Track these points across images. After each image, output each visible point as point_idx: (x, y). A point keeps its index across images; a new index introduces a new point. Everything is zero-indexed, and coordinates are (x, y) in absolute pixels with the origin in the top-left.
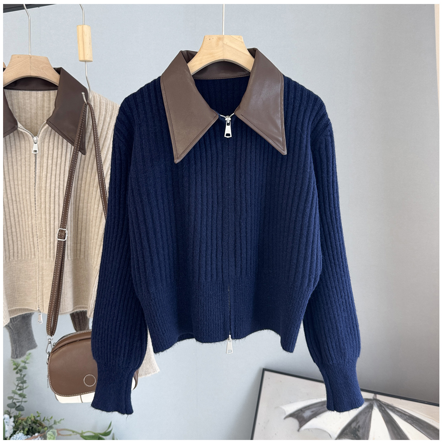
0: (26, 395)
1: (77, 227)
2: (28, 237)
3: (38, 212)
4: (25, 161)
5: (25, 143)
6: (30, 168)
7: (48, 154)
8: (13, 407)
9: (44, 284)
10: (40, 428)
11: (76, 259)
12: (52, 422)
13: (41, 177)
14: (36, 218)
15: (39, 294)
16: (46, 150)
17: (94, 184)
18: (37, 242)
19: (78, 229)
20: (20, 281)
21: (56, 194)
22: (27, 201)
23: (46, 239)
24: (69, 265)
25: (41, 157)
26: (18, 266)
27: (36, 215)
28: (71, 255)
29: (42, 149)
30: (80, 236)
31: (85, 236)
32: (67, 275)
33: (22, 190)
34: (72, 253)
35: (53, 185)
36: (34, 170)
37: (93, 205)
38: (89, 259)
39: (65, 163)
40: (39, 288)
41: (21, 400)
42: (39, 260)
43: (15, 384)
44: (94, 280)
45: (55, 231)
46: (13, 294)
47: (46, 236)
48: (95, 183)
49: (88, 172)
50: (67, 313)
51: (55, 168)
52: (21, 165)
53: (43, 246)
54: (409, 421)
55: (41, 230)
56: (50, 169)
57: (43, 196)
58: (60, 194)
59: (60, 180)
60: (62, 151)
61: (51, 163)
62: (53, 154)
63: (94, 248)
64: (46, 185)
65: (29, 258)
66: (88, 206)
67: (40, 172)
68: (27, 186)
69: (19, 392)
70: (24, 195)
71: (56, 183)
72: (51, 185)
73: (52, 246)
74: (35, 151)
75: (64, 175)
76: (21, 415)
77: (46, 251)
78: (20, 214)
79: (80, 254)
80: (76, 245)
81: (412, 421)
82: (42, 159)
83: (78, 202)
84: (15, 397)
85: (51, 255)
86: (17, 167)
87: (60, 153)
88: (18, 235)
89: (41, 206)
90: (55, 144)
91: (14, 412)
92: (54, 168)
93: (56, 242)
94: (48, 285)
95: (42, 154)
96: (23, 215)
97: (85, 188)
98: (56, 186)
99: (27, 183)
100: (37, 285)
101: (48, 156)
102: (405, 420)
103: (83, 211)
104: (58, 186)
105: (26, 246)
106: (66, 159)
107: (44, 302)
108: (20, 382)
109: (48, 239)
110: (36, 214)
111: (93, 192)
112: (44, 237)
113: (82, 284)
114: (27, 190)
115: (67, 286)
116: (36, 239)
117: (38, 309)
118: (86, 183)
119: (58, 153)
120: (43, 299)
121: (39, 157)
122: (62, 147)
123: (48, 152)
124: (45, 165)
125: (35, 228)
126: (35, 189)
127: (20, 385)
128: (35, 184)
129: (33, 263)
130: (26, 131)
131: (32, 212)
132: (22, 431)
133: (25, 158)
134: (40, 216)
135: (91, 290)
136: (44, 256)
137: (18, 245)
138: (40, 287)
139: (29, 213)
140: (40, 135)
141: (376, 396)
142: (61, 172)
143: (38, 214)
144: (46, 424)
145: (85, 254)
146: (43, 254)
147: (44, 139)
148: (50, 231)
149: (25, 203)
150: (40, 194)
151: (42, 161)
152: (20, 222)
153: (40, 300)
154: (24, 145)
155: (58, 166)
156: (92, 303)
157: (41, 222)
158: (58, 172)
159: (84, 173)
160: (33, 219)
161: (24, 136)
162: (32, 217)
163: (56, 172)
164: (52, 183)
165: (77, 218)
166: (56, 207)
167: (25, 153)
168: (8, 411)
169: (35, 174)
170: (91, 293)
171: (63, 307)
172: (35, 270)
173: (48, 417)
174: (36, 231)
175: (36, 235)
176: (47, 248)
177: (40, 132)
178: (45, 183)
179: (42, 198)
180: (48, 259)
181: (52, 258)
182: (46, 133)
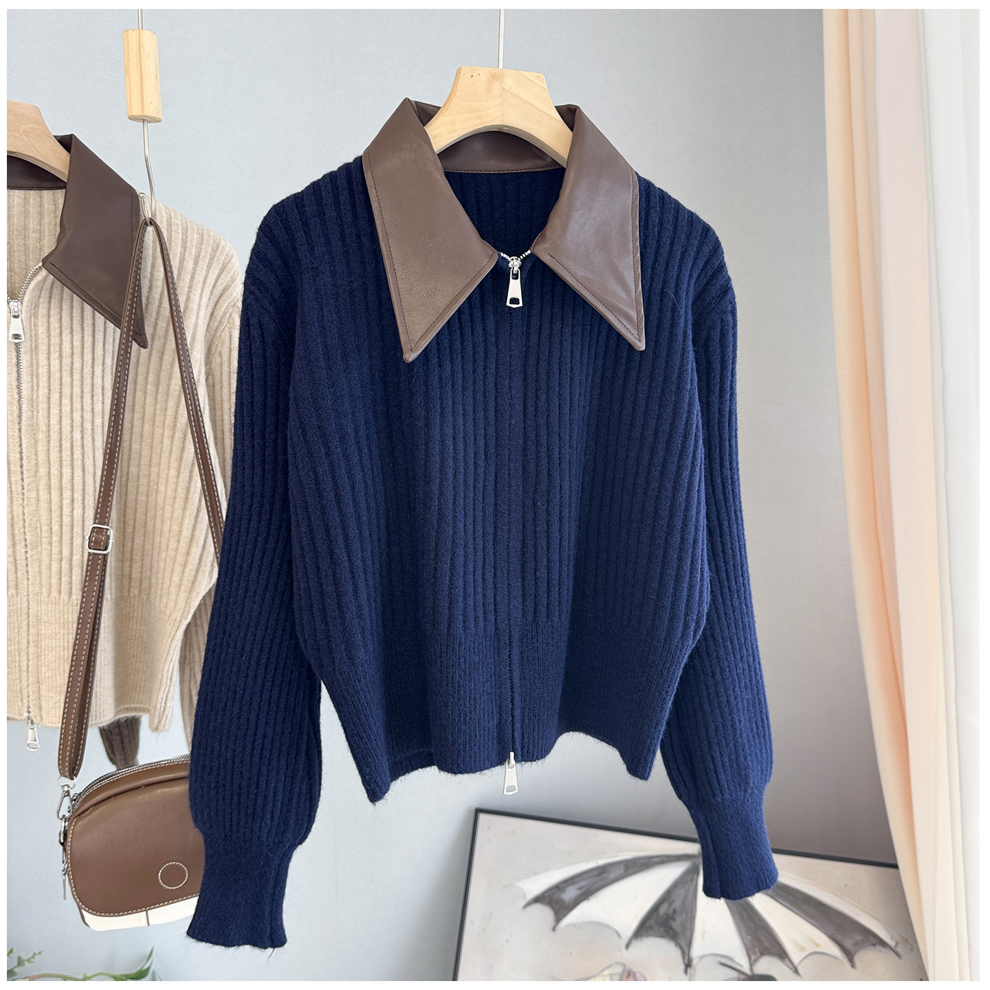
1: (126, 521)
3: (28, 485)
7: (49, 346)
9: (43, 657)
11: (121, 597)
13: (35, 400)
14: (23, 499)
15: (28, 680)
16: (44, 336)
18: (24, 557)
19: (126, 525)
21: (74, 443)
23: (51, 550)
25: (32, 352)
27: (23, 494)
29: (33, 333)
30: (130, 544)
31: (144, 544)
34: (114, 584)
35: (66, 422)
36: (15, 384)
38: (152, 596)
39: (93, 368)
40: (28, 666)
42: (28, 601)
44: (168, 645)
45: (75, 531)
47: (50, 543)
49: (148, 391)
51: (69, 379)
53: (40, 566)
55: (37, 528)
56: (58, 382)
57: (42, 448)
59: (82, 409)
60: (83, 337)
61: (58, 367)
62: (61, 345)
63: (168, 570)
64: (49, 421)
66: (152, 474)
67: (32, 388)
71: (75, 416)
72: (60, 420)
73: (65, 565)
74: (17, 336)
75: (92, 396)
77: (50, 578)
79: (130, 586)
80: (121, 563)
82: (34, 357)
85: (62, 587)
87: (77, 344)
89: (37, 471)
90: (64, 320)
92: (66, 379)
94: (53, 659)
95: (34, 345)
97: (143, 430)
98: (74, 424)
100: (25, 658)
101: (49, 350)
103: (138, 485)
104: (79, 424)
106: (93, 359)
107: (43, 698)
109: (55, 551)
110: (24, 491)
111: (163, 440)
112: (46, 546)
115: (102, 660)
116: (23, 551)
117: (26, 715)
118: (143, 418)
119: (72, 343)
120: (38, 691)
121: (25, 352)
122: (83, 328)
123: (49, 341)
124: (43, 371)
125: (21, 524)
126: (20, 430)
128: (20, 417)
131: (13, 486)
134: (33, 495)
135: (161, 670)
136: (44, 590)
138: (30, 663)
140: (27, 298)
142: (85, 390)
143: (28, 491)
145: (141, 585)
146: (41, 585)
147: (37, 306)
148: (61, 531)
150: (33, 441)
151: (34, 362)
153: (31, 694)
155: (75, 375)
156: (162, 698)
157: (36, 510)
158: (77, 390)
159: (139, 394)
160: (15, 503)
162: (11, 499)
163: (73, 391)
164: (64, 416)
165: (123, 501)
166: (74, 475)
169: (19, 394)
170: (160, 676)
171: (94, 710)
172: (16, 624)
174: (22, 531)
175: (24, 541)
176: (53, 571)
177: (27, 289)
178: (46, 415)
179: (39, 453)
180: (55, 598)
181: (64, 596)
182: (41, 293)
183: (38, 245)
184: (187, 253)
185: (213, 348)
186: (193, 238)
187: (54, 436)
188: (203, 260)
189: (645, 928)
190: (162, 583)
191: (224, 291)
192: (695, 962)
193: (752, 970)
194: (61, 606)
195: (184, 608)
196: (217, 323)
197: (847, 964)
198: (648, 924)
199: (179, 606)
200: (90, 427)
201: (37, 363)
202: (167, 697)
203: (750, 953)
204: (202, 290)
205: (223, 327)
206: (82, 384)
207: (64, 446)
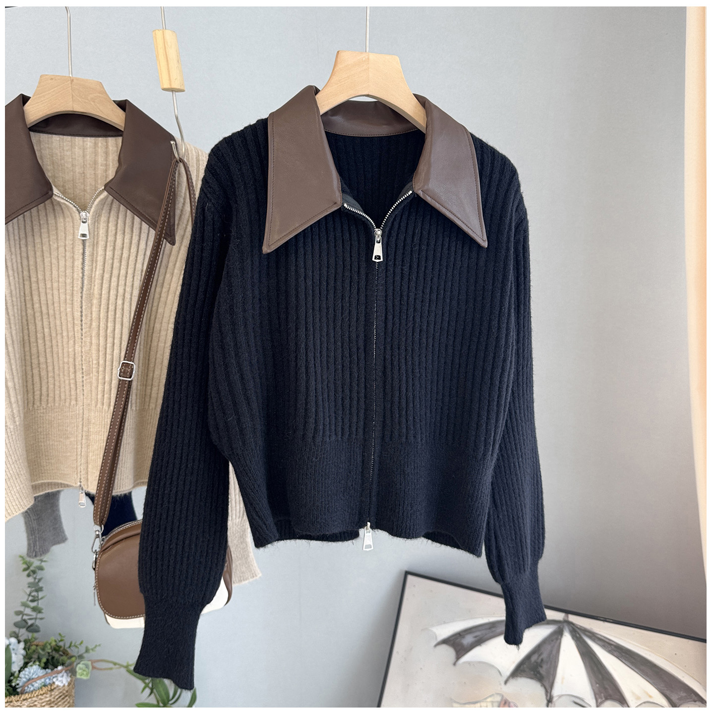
0: (42, 609)
1: (149, 359)
2: (66, 373)
3: (85, 333)
4: (64, 252)
5: (64, 221)
6: (73, 263)
7: (106, 242)
8: (23, 627)
9: (91, 446)
10: (64, 658)
11: (143, 409)
12: (82, 650)
13: (93, 278)
14: (82, 342)
15: (81, 461)
18: (81, 380)
19: (150, 362)
20: (49, 440)
21: (117, 307)
22: (66, 315)
23: (98, 376)
24: (132, 418)
25: (93, 245)
26: (47, 417)
27: (82, 339)
28: (136, 403)
29: (95, 233)
30: (151, 375)
32: (128, 433)
33: (59, 298)
35: (113, 293)
36: (80, 266)
39: (136, 257)
40: (82, 452)
41: (34, 617)
42: (83, 409)
43: (26, 593)
45: (114, 365)
46: (39, 460)
47: (98, 372)
50: (124, 491)
51: (118, 264)
52: (58, 257)
53: (91, 387)
54: (615, 654)
55: (90, 362)
56: (110, 266)
57: (95, 309)
59: (125, 285)
61: (111, 256)
62: (115, 241)
64: (102, 292)
65: (67, 404)
67: (92, 269)
68: (67, 292)
69: (33, 605)
70: (63, 305)
71: (119, 289)
72: (109, 292)
73: (107, 387)
74: (84, 235)
76: (36, 639)
77: (97, 395)
78: (54, 335)
79: (149, 402)
80: (144, 388)
81: (620, 653)
82: (95, 249)
83: (152, 322)
84: (25, 612)
85: (105, 401)
86: (51, 260)
88: (50, 368)
89: (91, 324)
91: (24, 634)
92: (116, 264)
93: (115, 383)
94: (97, 448)
95: (95, 241)
96: (59, 337)
98: (119, 294)
99: (68, 287)
100: (79, 446)
101: (106, 244)
102: (610, 652)
105: (62, 386)
106: (138, 252)
107: (89, 473)
108: (33, 589)
109: (101, 377)
110: (83, 337)
112: (95, 373)
114: (68, 297)
115: (127, 450)
116: (81, 376)
117: (79, 484)
120: (87, 469)
121: (89, 246)
123: (107, 239)
124: (100, 259)
125: (80, 358)
126: (82, 297)
127: (33, 594)
128: (82, 288)
129: (73, 413)
130: (67, 201)
131: (76, 334)
132: (37, 663)
133: (65, 246)
134: (88, 340)
136: (93, 402)
137: (49, 384)
138: (83, 450)
139: (71, 334)
140: (93, 210)
141: (568, 617)
143: (85, 337)
144: (73, 651)
146: (92, 399)
148: (105, 364)
149: (63, 318)
150: (90, 305)
151: (95, 252)
152: (54, 347)
153: (82, 470)
154: (62, 224)
157: (90, 350)
160: (77, 344)
161: (62, 209)
162: (74, 342)
163: (120, 272)
164: (112, 289)
165: (149, 346)
166: (116, 328)
167: (65, 237)
168: (14, 632)
169: (83, 273)
171: (119, 482)
172: (76, 424)
173: (75, 643)
174: (80, 363)
175: (81, 369)
176: (99, 390)
177: (93, 204)
178: (100, 288)
179: (93, 313)
180: (100, 408)
181: (105, 407)
182: (104, 206)
183: (105, 174)
187: (104, 302)
194: (103, 413)
200: (129, 297)
201: (97, 253)
206: (127, 268)
207: (110, 309)
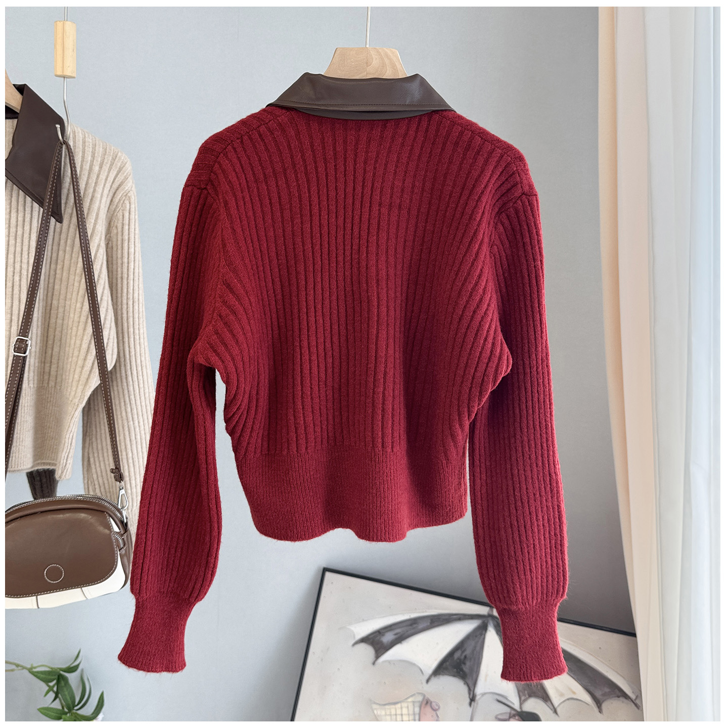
1: (47, 336)
17: (76, 270)
19: (49, 339)
21: (15, 284)
24: (29, 395)
28: (34, 381)
30: (50, 352)
31: (59, 352)
32: (26, 411)
34: (36, 378)
37: (74, 303)
38: (63, 387)
39: (30, 234)
44: (69, 421)
48: (78, 268)
49: (67, 251)
50: (22, 470)
51: (13, 242)
58: (22, 283)
59: (21, 262)
60: (24, 215)
63: (72, 370)
66: (66, 305)
71: (16, 266)
75: (29, 253)
79: (49, 380)
80: (43, 365)
83: (49, 299)
87: (20, 219)
90: (12, 203)
93: (11, 358)
97: (62, 276)
98: (15, 271)
103: (56, 312)
104: (19, 271)
106: (31, 229)
111: (74, 283)
113: (49, 427)
115: (25, 428)
118: (63, 268)
119: (17, 218)
122: (25, 210)
135: (64, 437)
142: (24, 249)
145: (56, 380)
155: (18, 238)
156: (64, 457)
158: (18, 249)
159: (61, 253)
163: (15, 249)
164: (9, 265)
165: (47, 322)
170: (63, 442)
171: (17, 460)
184: (95, 161)
185: (112, 223)
186: (100, 150)
188: (105, 165)
189: (442, 669)
190: (68, 379)
191: (120, 186)
192: (477, 698)
193: (521, 708)
195: (81, 396)
196: (114, 207)
197: (596, 709)
198: (444, 665)
199: (77, 395)
202: (68, 456)
203: (521, 694)
204: (105, 185)
205: (118, 209)
